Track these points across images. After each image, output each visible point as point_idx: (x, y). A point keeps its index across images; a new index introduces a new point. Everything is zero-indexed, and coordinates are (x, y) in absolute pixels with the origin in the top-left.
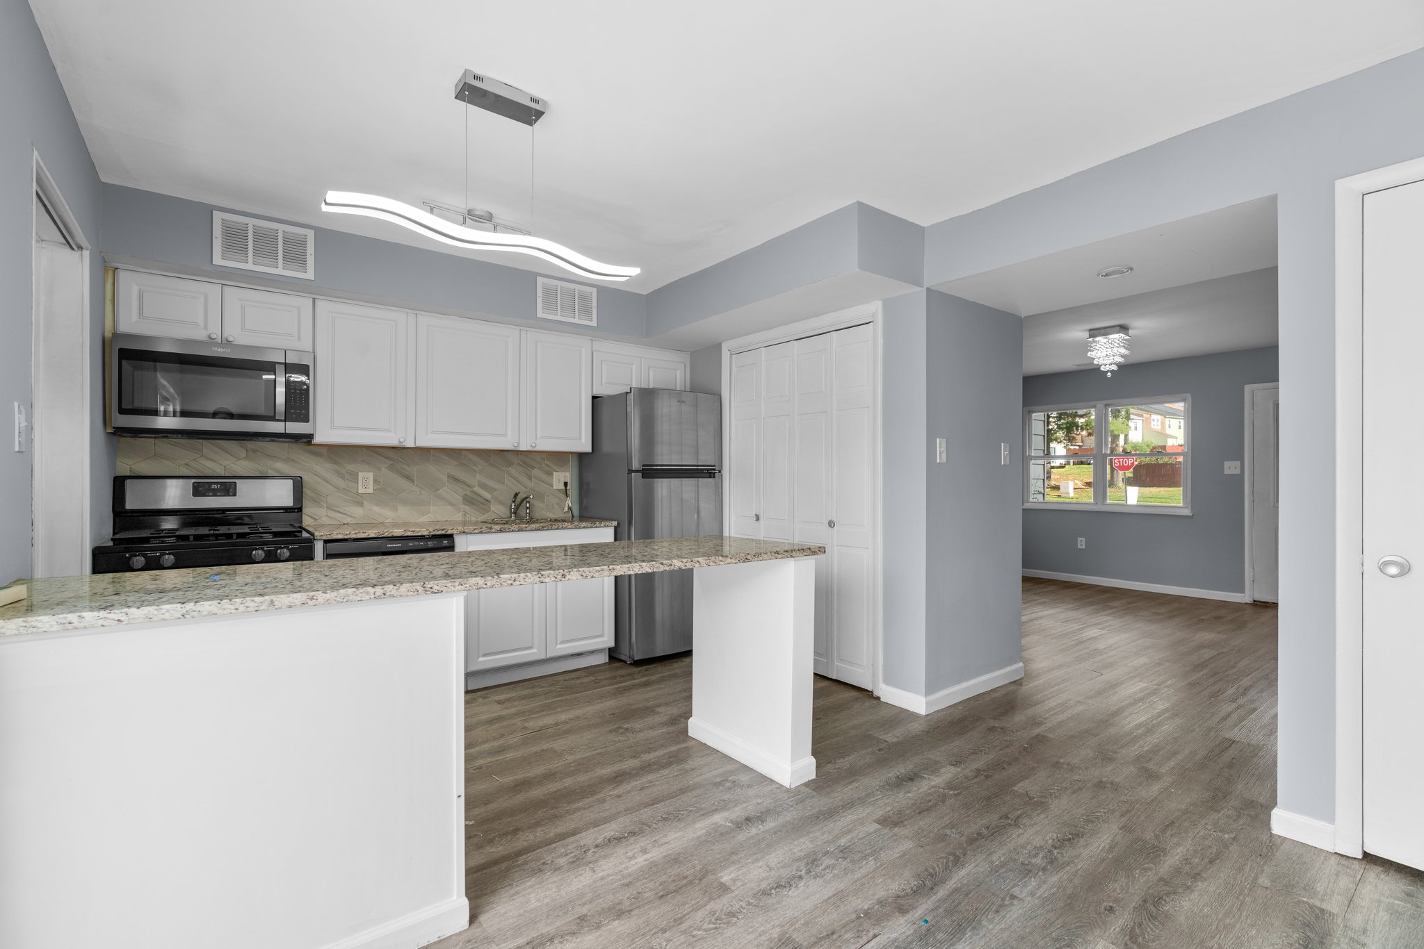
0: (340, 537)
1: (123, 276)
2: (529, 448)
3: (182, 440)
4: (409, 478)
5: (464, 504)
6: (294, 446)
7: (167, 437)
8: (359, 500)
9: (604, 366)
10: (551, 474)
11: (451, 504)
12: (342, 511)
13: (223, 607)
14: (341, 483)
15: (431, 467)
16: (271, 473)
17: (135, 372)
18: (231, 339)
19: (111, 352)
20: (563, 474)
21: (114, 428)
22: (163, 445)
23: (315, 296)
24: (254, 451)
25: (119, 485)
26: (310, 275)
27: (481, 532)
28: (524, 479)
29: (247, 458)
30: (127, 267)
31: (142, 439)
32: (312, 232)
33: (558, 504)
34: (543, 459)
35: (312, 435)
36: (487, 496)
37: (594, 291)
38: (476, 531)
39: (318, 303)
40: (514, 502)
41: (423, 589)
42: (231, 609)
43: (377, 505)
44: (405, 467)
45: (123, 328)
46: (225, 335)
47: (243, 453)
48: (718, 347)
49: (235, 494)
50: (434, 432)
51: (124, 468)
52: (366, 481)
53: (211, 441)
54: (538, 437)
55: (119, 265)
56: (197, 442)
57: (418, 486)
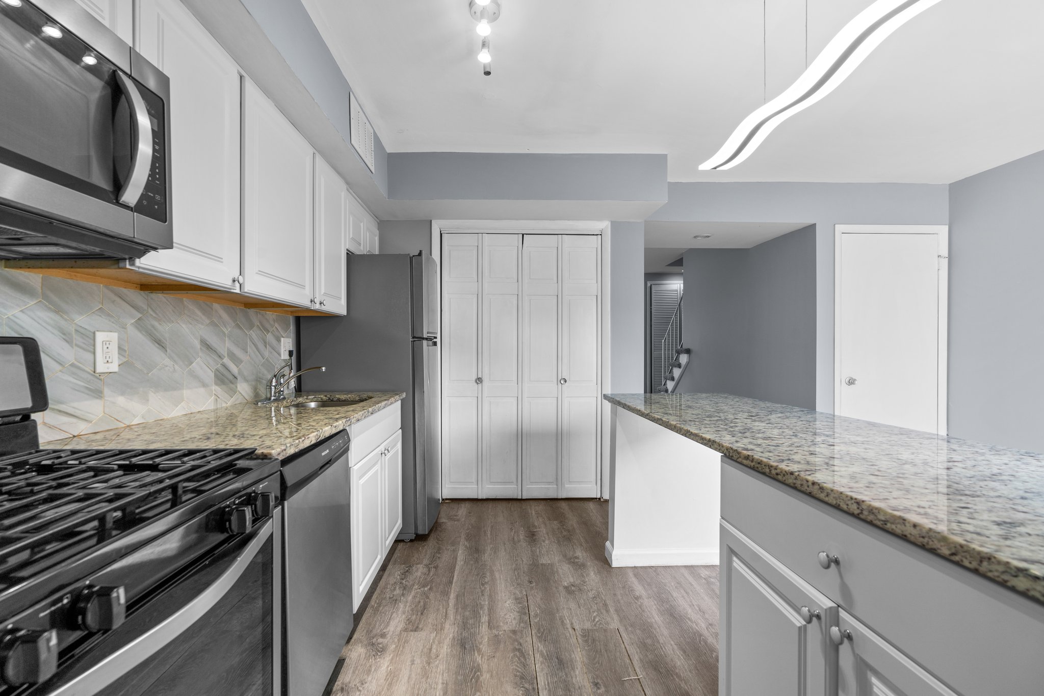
4: (159, 343)
5: (216, 384)
8: (96, 387)
11: (204, 385)
12: (70, 410)
15: (184, 326)
20: (288, 338)
28: (261, 346)
36: (235, 369)
37: (372, 131)
44: (156, 324)
48: (424, 223)
50: (258, 272)
52: (107, 349)
54: (322, 293)
57: (170, 358)
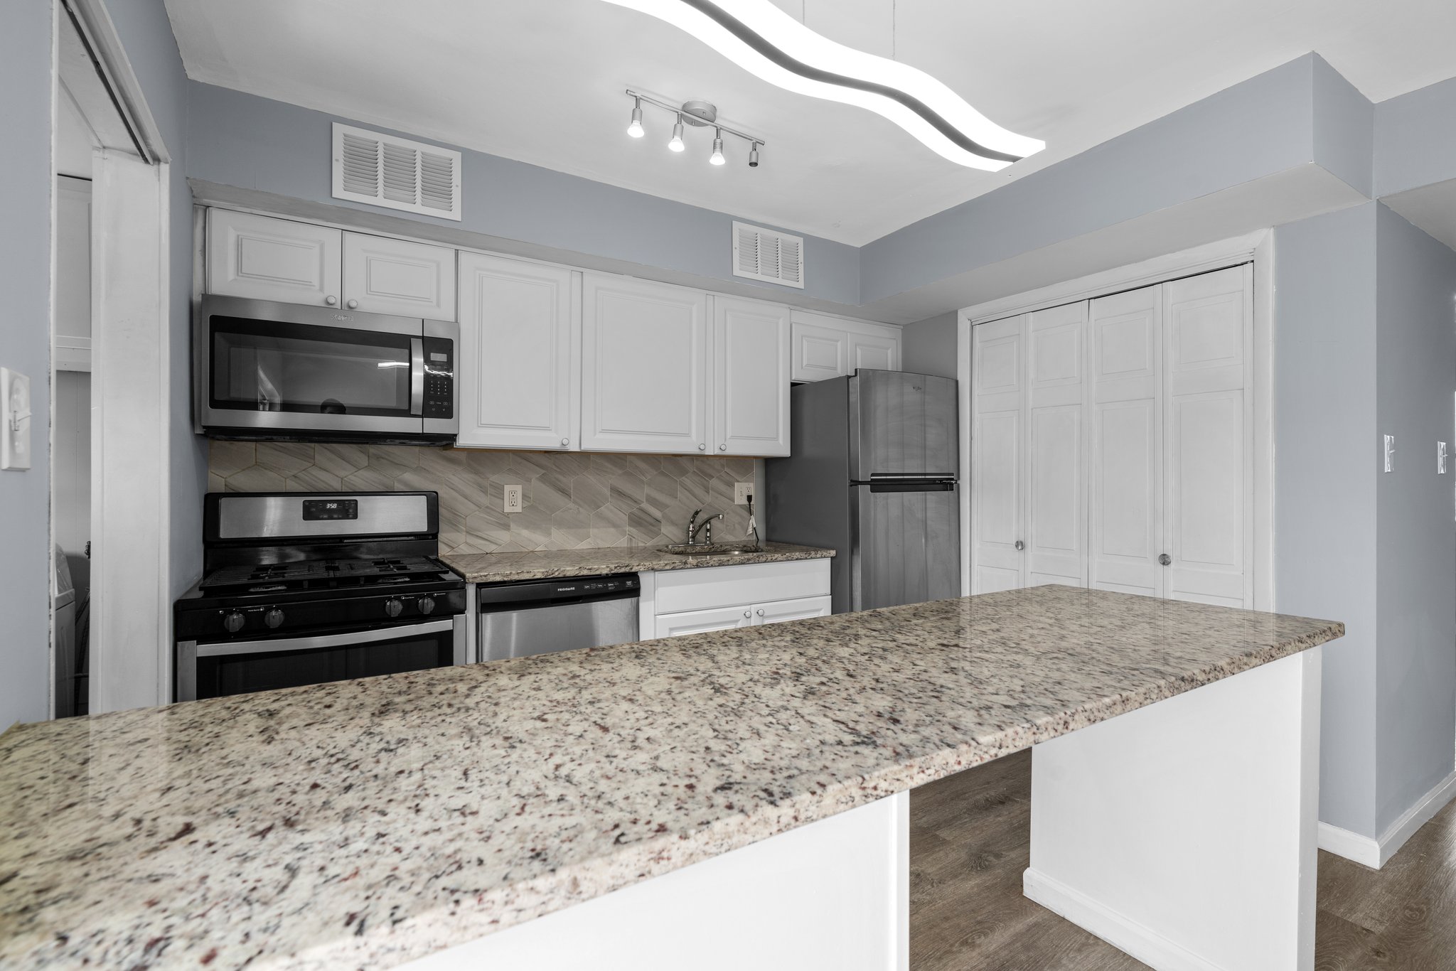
0: (498, 579)
1: (216, 217)
2: (717, 452)
3: (290, 444)
4: (564, 492)
5: (630, 525)
6: (427, 451)
7: (271, 440)
8: (504, 522)
9: (804, 341)
10: (731, 485)
11: (615, 526)
12: (484, 536)
13: (464, 923)
14: (484, 500)
15: (593, 477)
16: (398, 487)
17: (232, 349)
18: (353, 304)
19: (201, 319)
20: (746, 485)
21: (204, 427)
22: (266, 452)
23: (458, 247)
24: (378, 458)
25: (211, 504)
26: (456, 214)
27: (673, 569)
28: (699, 491)
29: (369, 467)
30: (222, 204)
31: (241, 443)
32: (460, 154)
33: (739, 523)
34: (723, 466)
35: (456, 435)
36: (657, 513)
37: (800, 241)
38: (667, 567)
39: (462, 256)
40: (692, 522)
41: (861, 792)
42: (481, 925)
43: (527, 528)
44: (561, 477)
45: (217, 288)
46: (346, 299)
47: (364, 461)
48: (952, 316)
49: (355, 517)
50: (604, 431)
51: (218, 483)
52: (513, 497)
53: (326, 445)
54: (728, 437)
55: (211, 202)
56: (310, 447)
57: (575, 502)
